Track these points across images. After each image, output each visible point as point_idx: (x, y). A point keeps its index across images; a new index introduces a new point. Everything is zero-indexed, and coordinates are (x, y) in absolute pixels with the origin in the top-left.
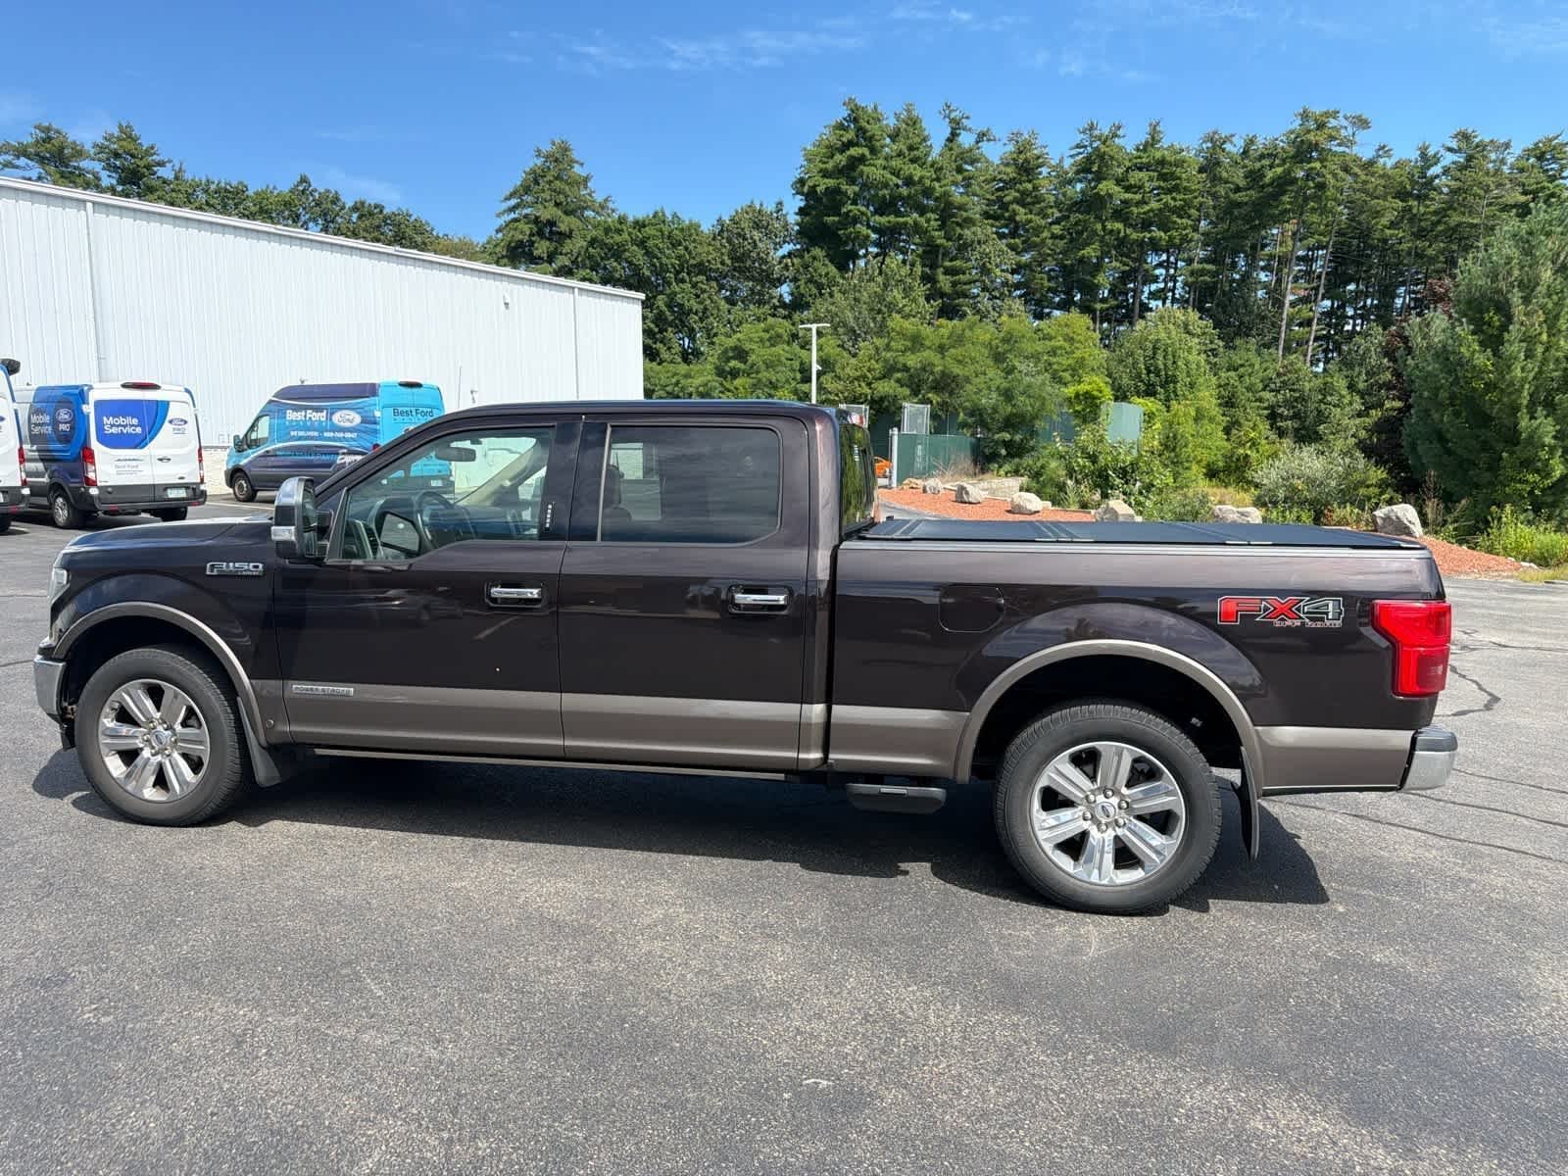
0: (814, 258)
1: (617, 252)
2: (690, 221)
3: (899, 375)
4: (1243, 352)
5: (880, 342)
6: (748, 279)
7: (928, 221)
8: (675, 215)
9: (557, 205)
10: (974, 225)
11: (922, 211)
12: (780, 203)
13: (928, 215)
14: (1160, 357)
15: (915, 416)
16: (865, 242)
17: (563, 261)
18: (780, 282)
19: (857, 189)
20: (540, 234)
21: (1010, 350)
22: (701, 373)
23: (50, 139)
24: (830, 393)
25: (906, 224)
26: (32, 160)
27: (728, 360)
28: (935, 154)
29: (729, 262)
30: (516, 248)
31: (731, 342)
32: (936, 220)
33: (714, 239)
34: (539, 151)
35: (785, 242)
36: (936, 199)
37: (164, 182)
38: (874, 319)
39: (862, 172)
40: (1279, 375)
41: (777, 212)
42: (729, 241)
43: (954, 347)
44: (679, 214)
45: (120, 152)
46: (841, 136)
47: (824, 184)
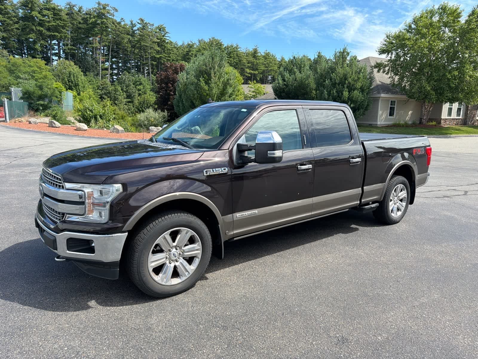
4: (89, 77)
14: (72, 76)
15: (16, 93)
40: (101, 85)
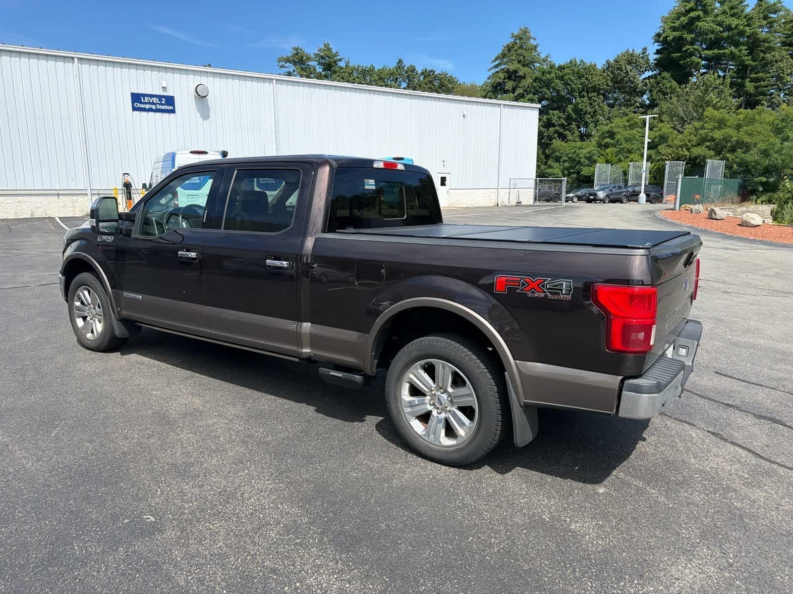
0: (663, 78)
1: (548, 84)
2: (591, 63)
3: (708, 144)
5: (697, 124)
6: (623, 93)
7: (740, 51)
8: (582, 61)
9: (519, 62)
10: (774, 51)
11: (737, 44)
12: (645, 49)
13: (741, 47)
15: (715, 167)
16: (697, 67)
17: (519, 91)
18: (642, 93)
19: (693, 36)
20: (509, 78)
21: (787, 126)
22: (588, 146)
23: (298, 53)
24: (663, 155)
25: (725, 53)
26: (291, 63)
27: (604, 138)
28: (748, 10)
29: (611, 84)
30: (496, 86)
31: (606, 128)
32: (746, 50)
33: (604, 72)
34: (513, 34)
35: (646, 70)
36: (748, 37)
37: (341, 68)
38: (696, 111)
39: (697, 26)
41: (643, 54)
42: (612, 73)
43: (747, 126)
44: (584, 61)
45: (324, 56)
46: (686, 6)
47: (672, 35)
